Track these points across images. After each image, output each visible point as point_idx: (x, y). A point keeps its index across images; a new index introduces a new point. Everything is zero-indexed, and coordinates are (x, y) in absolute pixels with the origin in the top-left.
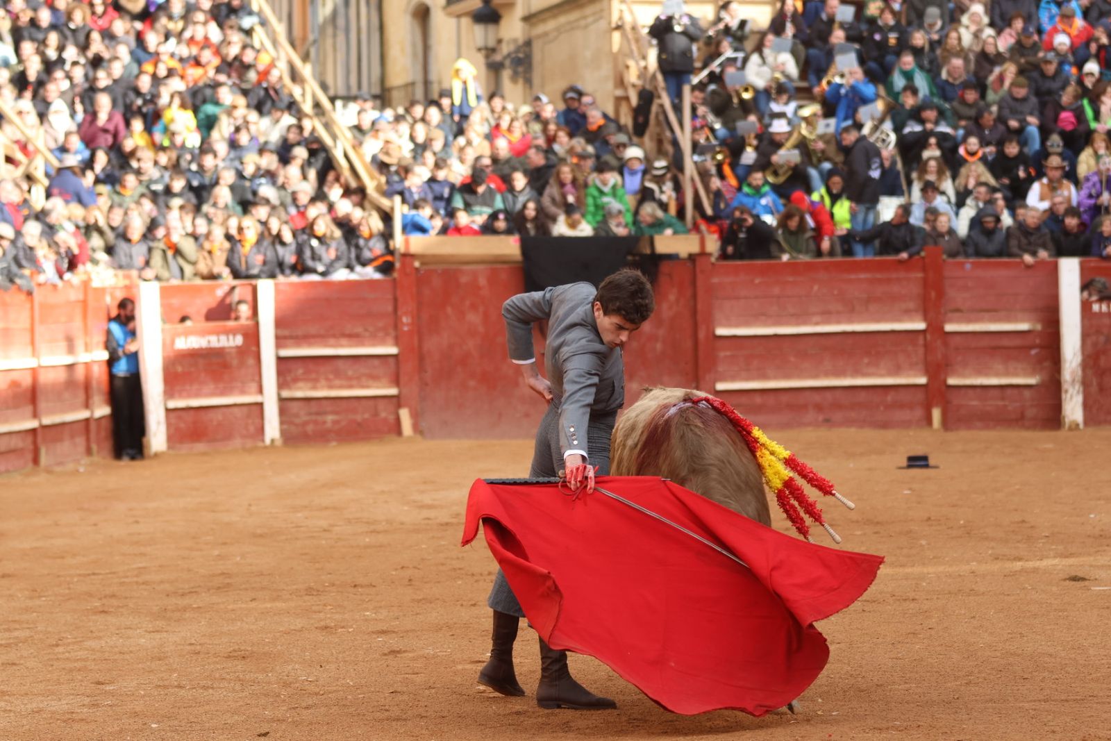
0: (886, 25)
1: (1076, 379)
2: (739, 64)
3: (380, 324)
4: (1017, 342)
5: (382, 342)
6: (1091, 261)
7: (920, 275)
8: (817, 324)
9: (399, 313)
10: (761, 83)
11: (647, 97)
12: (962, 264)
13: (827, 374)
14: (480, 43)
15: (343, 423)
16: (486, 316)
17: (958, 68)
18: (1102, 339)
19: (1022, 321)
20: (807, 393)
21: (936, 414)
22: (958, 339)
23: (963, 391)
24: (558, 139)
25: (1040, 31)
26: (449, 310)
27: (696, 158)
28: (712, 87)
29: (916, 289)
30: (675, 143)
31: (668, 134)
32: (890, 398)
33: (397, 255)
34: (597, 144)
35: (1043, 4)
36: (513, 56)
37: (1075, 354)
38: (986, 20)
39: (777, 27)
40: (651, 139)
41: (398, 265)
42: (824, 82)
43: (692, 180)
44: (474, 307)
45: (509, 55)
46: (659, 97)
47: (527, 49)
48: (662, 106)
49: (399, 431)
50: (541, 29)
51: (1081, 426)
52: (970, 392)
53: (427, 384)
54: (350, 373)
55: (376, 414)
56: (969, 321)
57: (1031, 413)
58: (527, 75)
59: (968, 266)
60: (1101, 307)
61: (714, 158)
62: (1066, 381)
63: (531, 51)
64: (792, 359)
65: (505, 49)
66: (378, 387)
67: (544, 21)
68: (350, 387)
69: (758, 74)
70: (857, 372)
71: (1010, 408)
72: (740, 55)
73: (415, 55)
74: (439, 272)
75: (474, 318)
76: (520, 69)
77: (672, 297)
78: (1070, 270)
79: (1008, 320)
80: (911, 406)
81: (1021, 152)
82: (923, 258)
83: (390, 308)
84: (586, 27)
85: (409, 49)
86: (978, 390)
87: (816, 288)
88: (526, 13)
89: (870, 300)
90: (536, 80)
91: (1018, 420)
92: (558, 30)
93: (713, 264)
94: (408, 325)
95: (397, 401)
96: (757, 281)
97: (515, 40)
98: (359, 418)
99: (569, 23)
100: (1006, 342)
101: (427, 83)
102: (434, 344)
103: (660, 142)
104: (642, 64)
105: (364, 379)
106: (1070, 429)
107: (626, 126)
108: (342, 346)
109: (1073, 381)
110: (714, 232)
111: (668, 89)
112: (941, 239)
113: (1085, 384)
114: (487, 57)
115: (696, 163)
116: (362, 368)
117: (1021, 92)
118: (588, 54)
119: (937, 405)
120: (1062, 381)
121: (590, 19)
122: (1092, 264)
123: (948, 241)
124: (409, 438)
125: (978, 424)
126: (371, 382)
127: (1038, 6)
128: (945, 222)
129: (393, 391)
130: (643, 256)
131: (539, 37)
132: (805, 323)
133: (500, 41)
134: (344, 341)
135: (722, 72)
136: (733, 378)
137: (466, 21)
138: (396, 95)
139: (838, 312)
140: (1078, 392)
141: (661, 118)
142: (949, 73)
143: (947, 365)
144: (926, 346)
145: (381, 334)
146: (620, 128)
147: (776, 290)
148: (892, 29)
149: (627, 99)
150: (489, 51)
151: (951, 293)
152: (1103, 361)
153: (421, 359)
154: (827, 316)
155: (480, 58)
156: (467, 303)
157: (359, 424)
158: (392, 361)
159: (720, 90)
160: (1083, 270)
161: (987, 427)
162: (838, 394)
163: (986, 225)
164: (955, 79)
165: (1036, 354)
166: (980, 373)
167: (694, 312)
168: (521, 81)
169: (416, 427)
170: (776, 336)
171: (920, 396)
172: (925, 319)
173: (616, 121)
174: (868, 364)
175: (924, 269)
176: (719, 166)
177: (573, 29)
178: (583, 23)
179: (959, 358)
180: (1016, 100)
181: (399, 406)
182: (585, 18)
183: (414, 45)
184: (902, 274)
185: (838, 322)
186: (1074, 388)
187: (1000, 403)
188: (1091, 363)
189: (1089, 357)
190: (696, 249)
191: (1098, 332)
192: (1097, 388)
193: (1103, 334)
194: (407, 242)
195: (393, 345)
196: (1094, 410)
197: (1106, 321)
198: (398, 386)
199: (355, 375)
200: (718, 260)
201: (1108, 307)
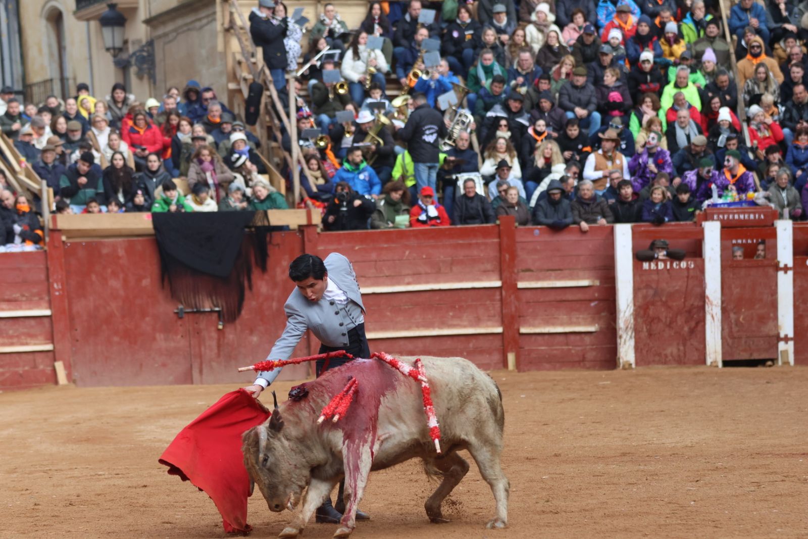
0: (464, 22)
1: (629, 326)
2: (336, 59)
3: (35, 290)
4: (579, 296)
5: (38, 306)
6: (641, 226)
7: (496, 240)
8: (409, 284)
9: (51, 280)
10: (355, 77)
11: (257, 90)
12: (532, 230)
13: (418, 326)
14: (109, 44)
15: (7, 375)
16: (125, 282)
17: (527, 60)
18: (651, 292)
19: (583, 278)
20: (402, 342)
21: (511, 357)
22: (529, 293)
23: (534, 338)
24: (182, 128)
25: (598, 27)
26: (94, 277)
27: (301, 142)
28: (313, 82)
29: (493, 253)
30: (283, 130)
31: (276, 121)
32: (471, 345)
33: (46, 231)
34: (214, 132)
35: (601, 4)
36: (138, 54)
37: (628, 306)
38: (552, 17)
39: (367, 26)
40: (262, 127)
41: (47, 239)
42: (411, 75)
43: (299, 162)
44: (114, 274)
45: (134, 54)
46: (268, 89)
47: (150, 48)
48: (270, 97)
49: (56, 382)
50: (161, 31)
51: (633, 366)
52: (539, 338)
53: (77, 341)
54: (11, 332)
55: (35, 366)
56: (538, 279)
57: (591, 355)
58: (152, 72)
59: (537, 232)
60: (650, 266)
61: (316, 144)
62: (621, 328)
63: (153, 50)
64: (388, 314)
65: (131, 49)
66: (35, 344)
67: (164, 23)
68: (12, 344)
69: (353, 68)
70: (443, 324)
71: (573, 352)
72: (338, 52)
73: (51, 54)
74: (84, 244)
75: (115, 284)
76: (145, 66)
78: (624, 234)
79: (571, 278)
80: (489, 352)
81: (580, 133)
82: (499, 225)
83: (43, 276)
84: (201, 28)
85: (45, 50)
86: (546, 337)
87: (407, 253)
88: (148, 17)
89: (453, 263)
90: (159, 76)
91: (580, 362)
92: (175, 30)
93: (318, 234)
94: (58, 290)
95: (53, 356)
96: (357, 248)
97: (139, 41)
98: (20, 370)
99: (186, 25)
100: (569, 296)
101: (63, 80)
102: (80, 306)
103: (270, 129)
104: (253, 60)
105: (23, 337)
106: (624, 368)
107: (239, 115)
108: (2, 309)
109: (627, 328)
110: (319, 207)
111: (276, 83)
112: (512, 210)
113: (637, 330)
114: (115, 56)
115: (301, 146)
116: (21, 328)
117: (580, 81)
118: (204, 52)
119: (512, 351)
120: (618, 329)
121: (204, 21)
122: (643, 229)
123: (517, 211)
124: (64, 386)
125: (547, 366)
126: (29, 340)
127: (596, 5)
128: (515, 195)
129: (49, 347)
130: (258, 228)
131: (159, 37)
132: (399, 283)
133: (126, 42)
134: (4, 305)
135: (322, 66)
137: (93, 24)
138: (35, 90)
139: (427, 273)
140: (631, 337)
141: (269, 107)
142: (519, 64)
143: (520, 317)
144: (501, 300)
145: (36, 298)
146: (234, 117)
147: (374, 256)
148: (468, 27)
149: (239, 91)
150: (116, 52)
151: (522, 255)
152: (651, 311)
153: (72, 319)
154: (418, 276)
155: (109, 58)
156: (109, 271)
157: (21, 376)
158: (46, 321)
159: (320, 85)
160: (634, 233)
161: (555, 369)
162: (428, 341)
163: (552, 196)
164: (523, 70)
165: (596, 305)
166: (547, 323)
168: (146, 76)
169: (69, 376)
170: (374, 294)
171: (497, 343)
172: (501, 279)
173: (230, 112)
174: (453, 317)
175: (499, 237)
176: (322, 151)
177: (189, 30)
178: (198, 24)
179: (531, 310)
180: (575, 87)
181: (55, 360)
182: (200, 20)
183: (50, 46)
184: (480, 241)
185: (427, 282)
186: (627, 334)
187: (565, 348)
188: (642, 312)
189: (640, 307)
190: (304, 222)
191: (648, 286)
192: (646, 334)
193: (652, 288)
194: (54, 220)
195: (46, 308)
196: (644, 352)
197: (655, 277)
198: (53, 343)
199: (16, 334)
200: (322, 230)
201: (657, 265)
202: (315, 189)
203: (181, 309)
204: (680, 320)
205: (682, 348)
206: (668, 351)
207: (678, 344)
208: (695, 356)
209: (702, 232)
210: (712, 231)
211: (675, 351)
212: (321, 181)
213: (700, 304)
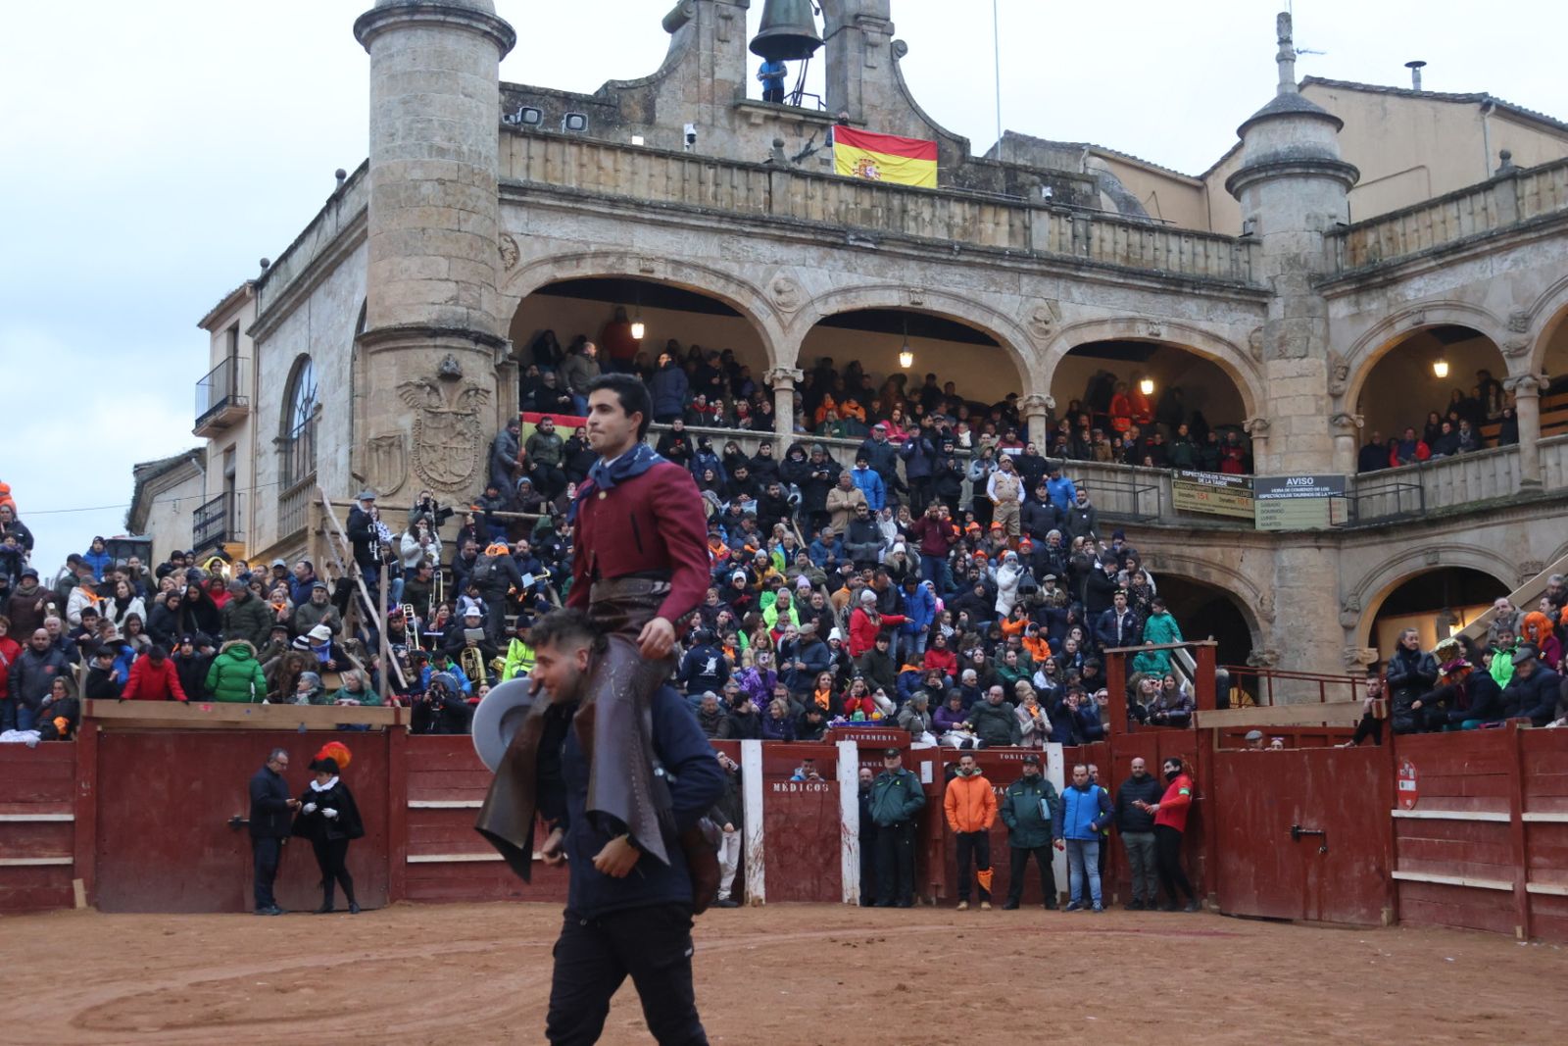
3: (57, 790)
5: (58, 810)
9: (78, 779)
15: (11, 894)
16: (171, 784)
18: (782, 818)
26: (132, 776)
37: (757, 832)
44: (159, 774)
49: (71, 903)
51: (764, 901)
53: (105, 853)
55: (47, 885)
60: (781, 787)
66: (51, 857)
68: (21, 855)
74: (124, 736)
75: (158, 786)
77: (365, 769)
78: (752, 751)
83: (68, 774)
94: (86, 791)
95: (71, 871)
96: (449, 754)
98: (28, 889)
102: (113, 812)
105: (37, 848)
106: (753, 904)
108: (14, 813)
109: (755, 858)
113: (767, 861)
116: (34, 836)
122: (774, 746)
124: (83, 910)
126: (43, 851)
129: (67, 861)
134: (16, 807)
136: (424, 852)
140: (760, 869)
145: (58, 800)
147: (468, 764)
152: (783, 840)
153: (100, 827)
156: (153, 770)
157: (28, 895)
158: (67, 828)
160: (764, 750)
167: (388, 783)
169: (91, 900)
170: (468, 809)
181: (73, 877)
186: (757, 865)
188: (772, 840)
189: (770, 834)
190: (390, 720)
191: (779, 811)
192: (777, 865)
193: (783, 812)
194: (90, 706)
195: (69, 813)
196: (775, 886)
197: (786, 800)
198: (73, 856)
199: (26, 843)
200: (411, 732)
201: (789, 787)
202: (404, 685)
203: (238, 819)
204: (814, 851)
205: (816, 882)
206: (801, 886)
207: (812, 878)
208: (830, 892)
209: (836, 752)
210: (848, 752)
211: (809, 886)
212: (413, 679)
213: (836, 832)
